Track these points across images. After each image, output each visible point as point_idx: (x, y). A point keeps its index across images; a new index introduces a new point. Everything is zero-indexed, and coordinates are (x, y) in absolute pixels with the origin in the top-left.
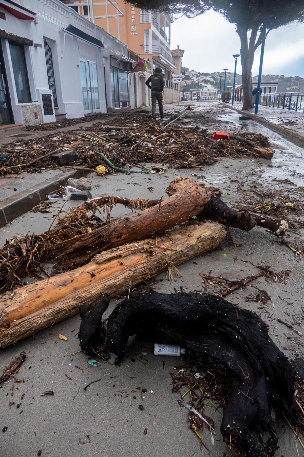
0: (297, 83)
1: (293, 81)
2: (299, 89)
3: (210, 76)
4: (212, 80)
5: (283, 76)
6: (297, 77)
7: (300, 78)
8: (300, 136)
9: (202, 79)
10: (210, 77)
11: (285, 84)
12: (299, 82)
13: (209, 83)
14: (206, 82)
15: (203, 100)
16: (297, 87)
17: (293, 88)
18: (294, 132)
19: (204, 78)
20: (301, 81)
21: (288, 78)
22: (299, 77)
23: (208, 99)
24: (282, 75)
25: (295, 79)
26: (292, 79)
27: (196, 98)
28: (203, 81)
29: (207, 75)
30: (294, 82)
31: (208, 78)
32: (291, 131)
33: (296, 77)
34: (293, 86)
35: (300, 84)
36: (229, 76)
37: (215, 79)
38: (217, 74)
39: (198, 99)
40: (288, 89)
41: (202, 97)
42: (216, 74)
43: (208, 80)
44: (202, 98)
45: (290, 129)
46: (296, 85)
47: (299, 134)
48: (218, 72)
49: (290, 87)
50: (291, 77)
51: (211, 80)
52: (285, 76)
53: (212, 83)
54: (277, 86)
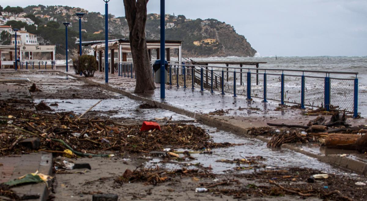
0: (214, 32)
1: (205, 28)
2: (219, 44)
3: (25, 14)
4: (30, 22)
5: (183, 17)
6: (211, 20)
7: (219, 23)
8: (234, 126)
9: (7, 20)
10: (25, 17)
11: (190, 34)
12: (218, 30)
13: (23, 29)
14: (17, 26)
15: (27, 67)
16: (214, 40)
17: (206, 41)
18: (226, 122)
19: (12, 19)
20: (221, 28)
21: (193, 22)
22: (216, 20)
23: (39, 67)
24: (179, 16)
25: (209, 25)
26: (203, 24)
27: (12, 63)
28: (9, 24)
29: (17, 11)
30: (206, 31)
31: (20, 18)
32: (223, 121)
33: (209, 20)
34: (206, 38)
35: (220, 35)
36: (67, 14)
37: (37, 21)
38: (39, 9)
39: (15, 66)
40: (196, 43)
41: (25, 61)
42: (36, 9)
43: (20, 22)
44: (25, 64)
45: (221, 120)
46: (212, 36)
47: (232, 124)
48: (40, 6)
49: (199, 39)
50: (200, 20)
51: (28, 23)
52: (187, 18)
53: (30, 30)
54: (180, 47)
